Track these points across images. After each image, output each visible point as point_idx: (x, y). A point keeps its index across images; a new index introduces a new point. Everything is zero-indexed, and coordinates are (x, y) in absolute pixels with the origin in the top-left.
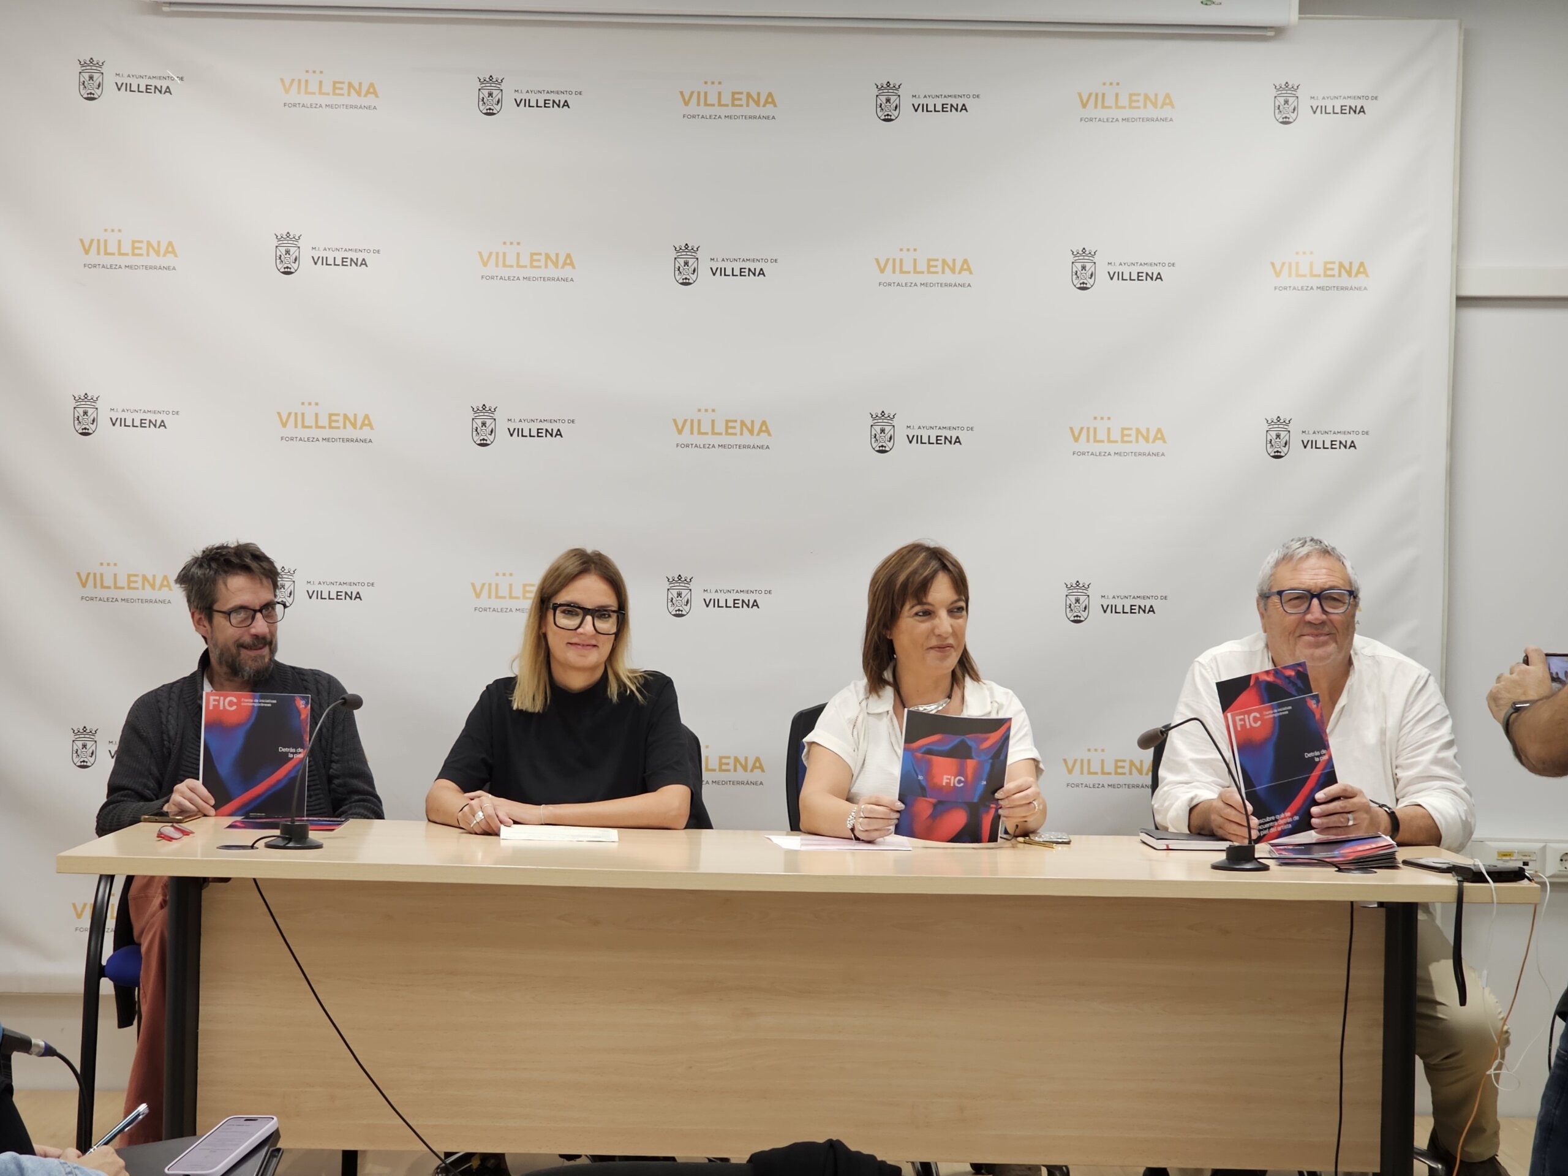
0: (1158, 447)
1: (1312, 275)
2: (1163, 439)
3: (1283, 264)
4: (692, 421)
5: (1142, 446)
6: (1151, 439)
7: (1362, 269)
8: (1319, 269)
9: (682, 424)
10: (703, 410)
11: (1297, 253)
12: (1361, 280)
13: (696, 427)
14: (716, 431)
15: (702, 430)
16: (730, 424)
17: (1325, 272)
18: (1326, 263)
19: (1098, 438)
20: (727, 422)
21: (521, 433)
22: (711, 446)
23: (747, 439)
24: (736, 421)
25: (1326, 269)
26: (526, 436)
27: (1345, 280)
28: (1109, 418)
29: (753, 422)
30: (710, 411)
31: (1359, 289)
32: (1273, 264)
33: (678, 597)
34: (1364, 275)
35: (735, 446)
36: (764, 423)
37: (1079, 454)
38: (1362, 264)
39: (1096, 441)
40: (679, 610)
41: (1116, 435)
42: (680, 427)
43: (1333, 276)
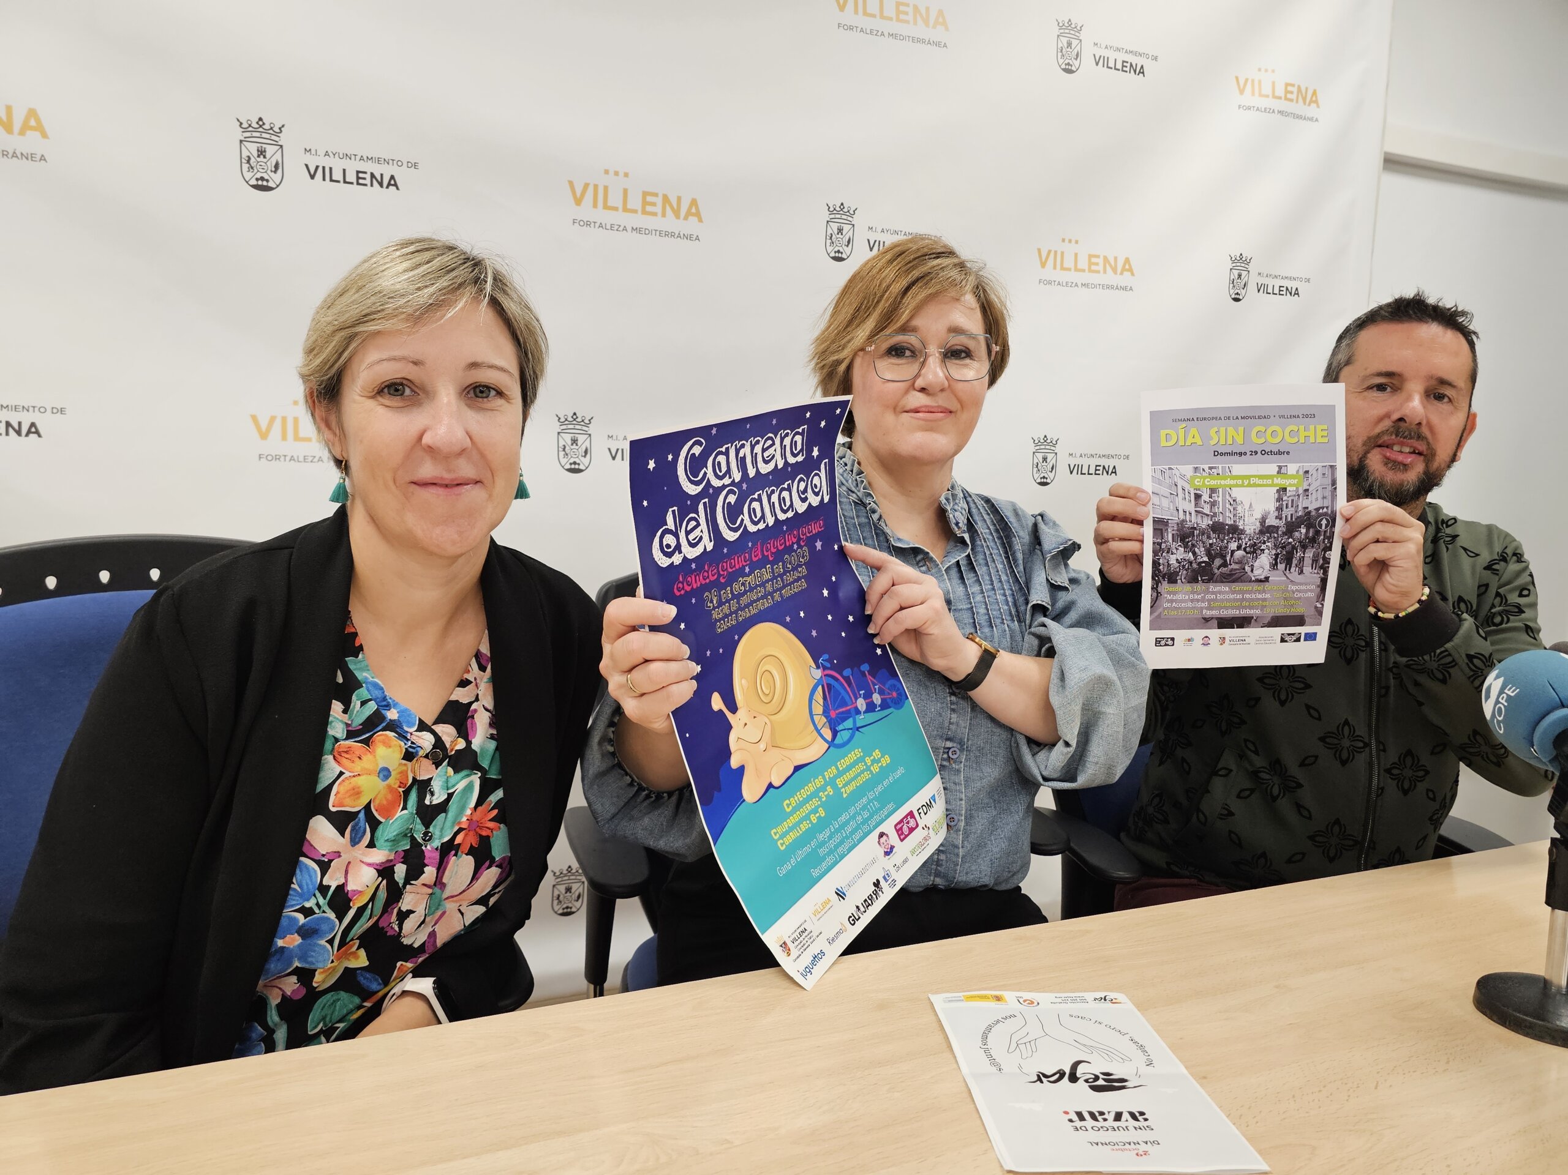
0: (1125, 279)
1: (1275, 97)
2: (1131, 270)
3: (1247, 80)
4: (596, 187)
5: (1110, 278)
6: (1119, 270)
7: (1314, 100)
8: (1280, 91)
9: (581, 189)
10: (611, 173)
11: (1260, 70)
12: (1311, 111)
13: (600, 196)
14: (629, 207)
15: (610, 203)
16: (649, 199)
17: (1286, 96)
18: (1287, 85)
19: (1066, 265)
20: (645, 194)
21: (328, 175)
22: (621, 229)
23: (670, 223)
24: (656, 195)
25: (1287, 92)
26: (338, 182)
27: (1299, 108)
28: (1077, 242)
29: (679, 199)
30: (621, 174)
31: (1311, 119)
32: (1237, 78)
33: (572, 445)
34: (1315, 105)
35: (654, 232)
36: (694, 202)
37: (1045, 282)
38: (1314, 93)
39: (1063, 268)
40: (575, 463)
41: (1083, 263)
42: (578, 194)
43: (1291, 100)
